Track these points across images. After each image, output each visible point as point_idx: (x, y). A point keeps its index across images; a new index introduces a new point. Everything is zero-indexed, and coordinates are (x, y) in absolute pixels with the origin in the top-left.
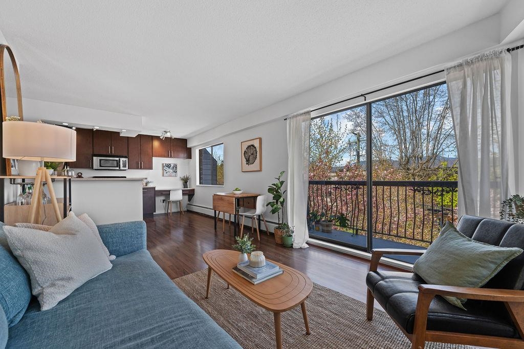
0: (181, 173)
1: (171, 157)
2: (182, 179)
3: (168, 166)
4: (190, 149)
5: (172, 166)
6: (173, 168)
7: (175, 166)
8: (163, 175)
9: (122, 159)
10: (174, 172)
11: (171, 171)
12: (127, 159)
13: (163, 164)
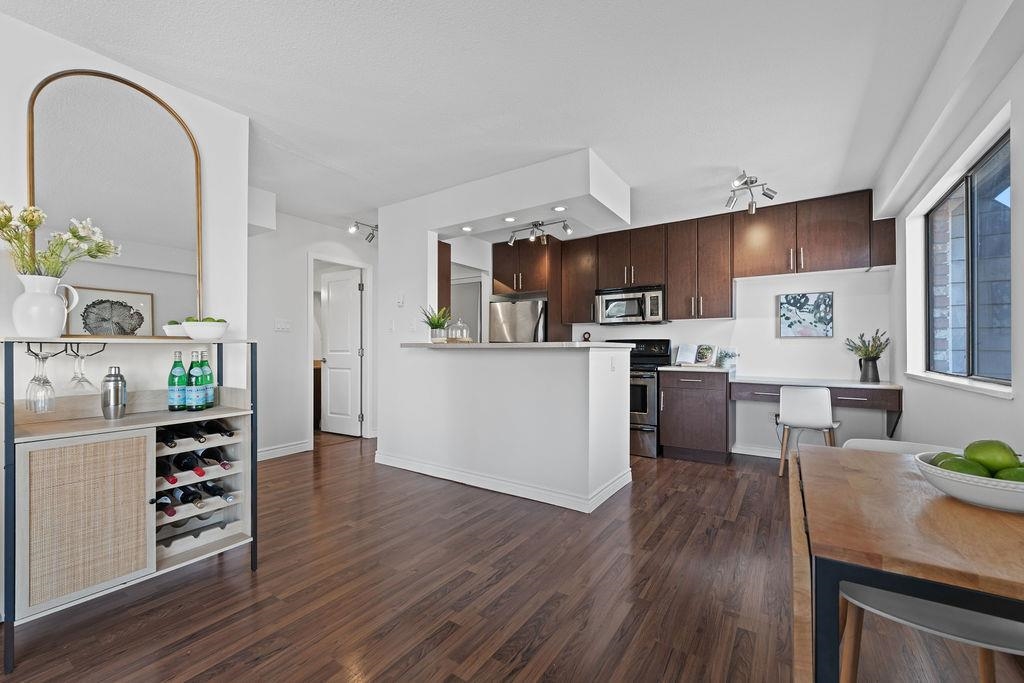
0: (850, 324)
1: (798, 269)
2: (854, 348)
3: (798, 302)
4: (890, 225)
5: (812, 301)
6: (817, 306)
7: (827, 300)
8: (778, 335)
9: (649, 295)
10: (821, 320)
11: (809, 318)
12: (659, 294)
13: (778, 298)
